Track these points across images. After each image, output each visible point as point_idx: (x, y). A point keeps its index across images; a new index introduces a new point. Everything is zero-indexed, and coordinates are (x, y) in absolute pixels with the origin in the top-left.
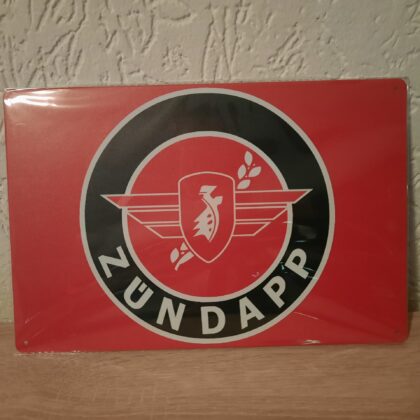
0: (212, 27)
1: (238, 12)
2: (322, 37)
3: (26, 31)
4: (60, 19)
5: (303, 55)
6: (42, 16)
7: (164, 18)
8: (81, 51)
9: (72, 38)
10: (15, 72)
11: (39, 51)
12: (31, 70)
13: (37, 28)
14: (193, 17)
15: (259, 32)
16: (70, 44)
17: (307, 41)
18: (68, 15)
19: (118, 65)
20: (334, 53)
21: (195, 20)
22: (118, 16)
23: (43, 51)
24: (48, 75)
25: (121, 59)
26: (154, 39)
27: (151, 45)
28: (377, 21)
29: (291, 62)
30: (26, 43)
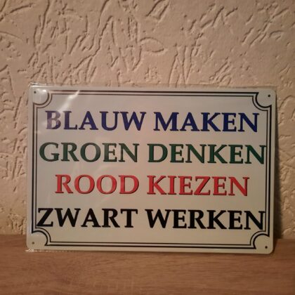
0: (176, 57)
1: (193, 49)
2: (243, 66)
3: (63, 54)
4: (84, 48)
5: (231, 76)
6: (73, 46)
7: (148, 51)
8: (95, 68)
9: (91, 60)
10: (54, 78)
11: (70, 67)
12: (64, 77)
13: (70, 53)
14: (165, 50)
15: (205, 62)
16: (89, 63)
17: (234, 68)
18: (90, 46)
19: (118, 77)
20: (250, 76)
21: (166, 53)
22: (120, 48)
23: (72, 67)
24: (74, 81)
25: (119, 74)
26: (141, 63)
27: (138, 66)
28: (277, 58)
29: (223, 80)
30: (62, 61)
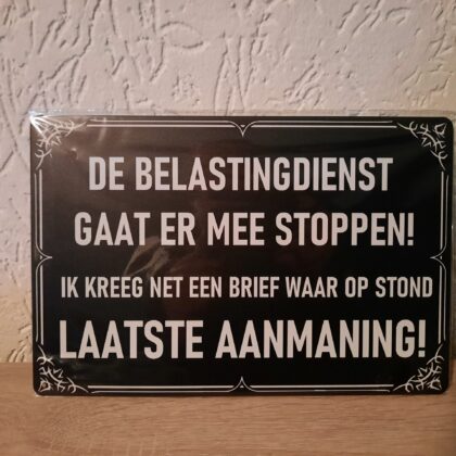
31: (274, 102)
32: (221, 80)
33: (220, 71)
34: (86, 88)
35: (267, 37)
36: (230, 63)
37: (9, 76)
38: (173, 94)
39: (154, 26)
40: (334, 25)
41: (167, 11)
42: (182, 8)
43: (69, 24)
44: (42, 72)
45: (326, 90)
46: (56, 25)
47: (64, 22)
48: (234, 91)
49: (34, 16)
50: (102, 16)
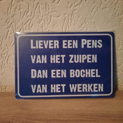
31: (77, 29)
32: (64, 24)
33: (64, 22)
34: (33, 26)
35: (75, 15)
36: (66, 21)
37: (15, 24)
38: (53, 28)
39: (49, 12)
40: (90, 12)
41: (52, 9)
42: (55, 8)
43: (29, 12)
44: (23, 23)
45: (89, 27)
46: (26, 12)
47: (28, 11)
48: (67, 27)
49: (22, 10)
50: (37, 10)
